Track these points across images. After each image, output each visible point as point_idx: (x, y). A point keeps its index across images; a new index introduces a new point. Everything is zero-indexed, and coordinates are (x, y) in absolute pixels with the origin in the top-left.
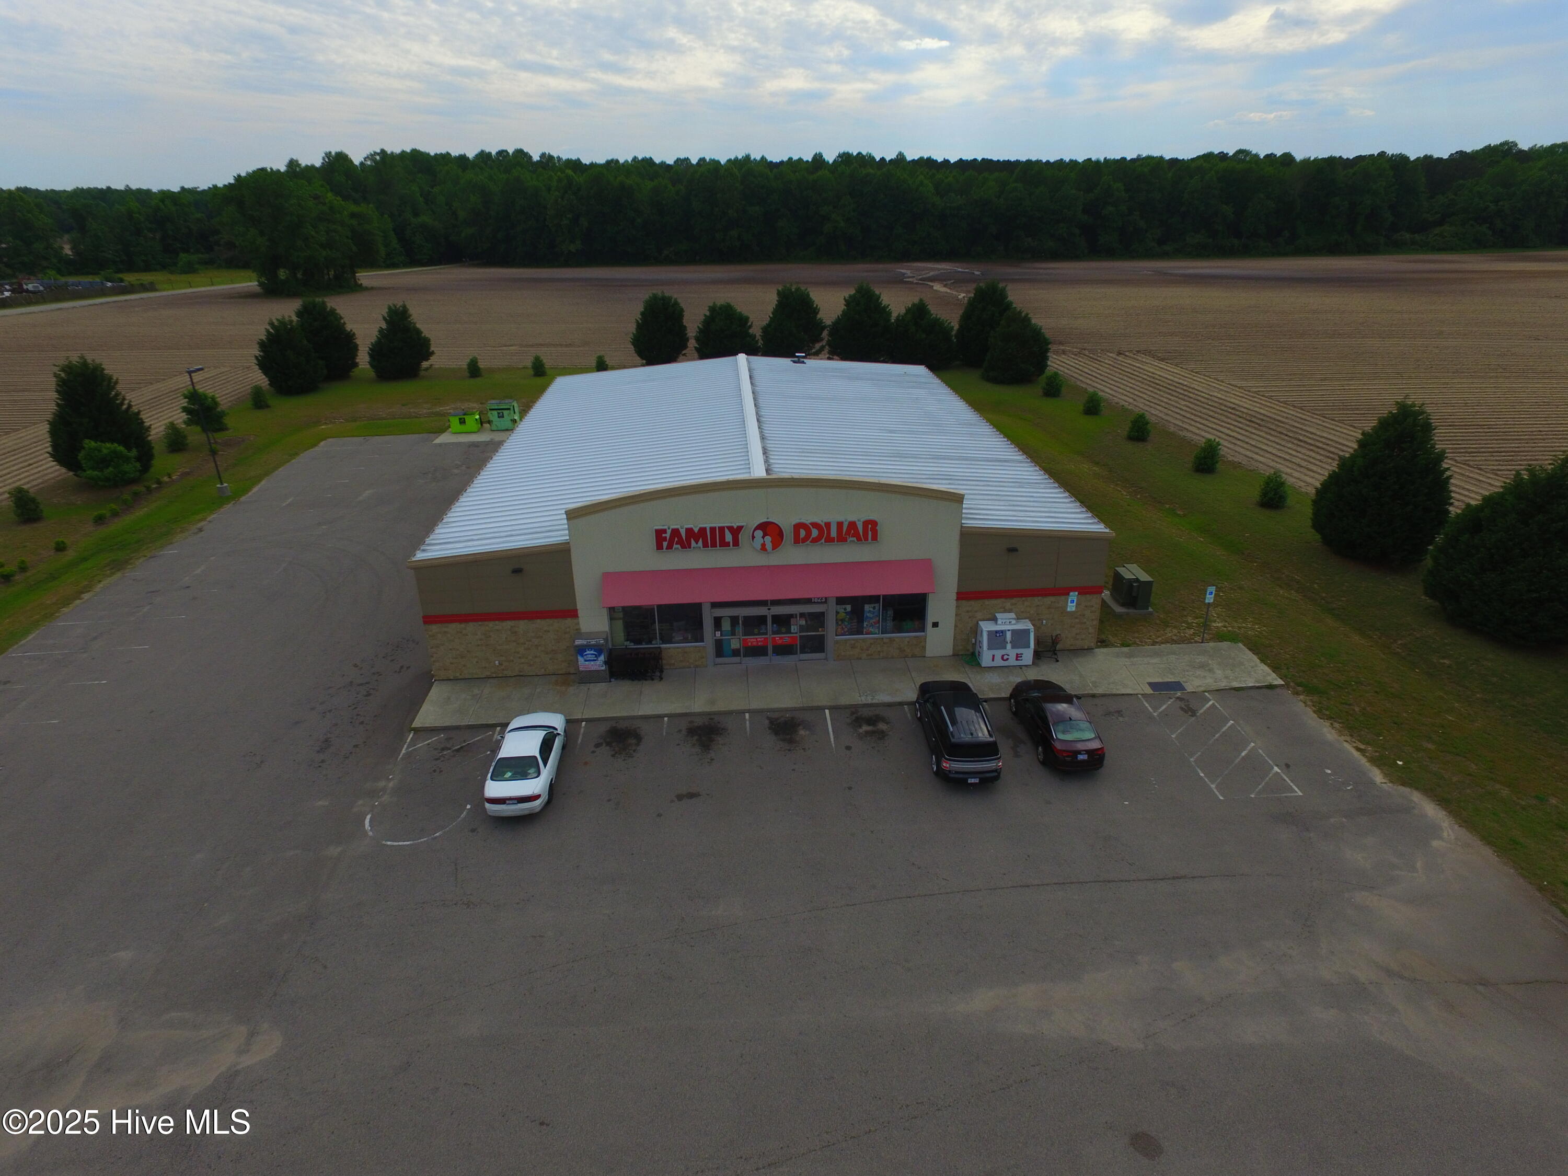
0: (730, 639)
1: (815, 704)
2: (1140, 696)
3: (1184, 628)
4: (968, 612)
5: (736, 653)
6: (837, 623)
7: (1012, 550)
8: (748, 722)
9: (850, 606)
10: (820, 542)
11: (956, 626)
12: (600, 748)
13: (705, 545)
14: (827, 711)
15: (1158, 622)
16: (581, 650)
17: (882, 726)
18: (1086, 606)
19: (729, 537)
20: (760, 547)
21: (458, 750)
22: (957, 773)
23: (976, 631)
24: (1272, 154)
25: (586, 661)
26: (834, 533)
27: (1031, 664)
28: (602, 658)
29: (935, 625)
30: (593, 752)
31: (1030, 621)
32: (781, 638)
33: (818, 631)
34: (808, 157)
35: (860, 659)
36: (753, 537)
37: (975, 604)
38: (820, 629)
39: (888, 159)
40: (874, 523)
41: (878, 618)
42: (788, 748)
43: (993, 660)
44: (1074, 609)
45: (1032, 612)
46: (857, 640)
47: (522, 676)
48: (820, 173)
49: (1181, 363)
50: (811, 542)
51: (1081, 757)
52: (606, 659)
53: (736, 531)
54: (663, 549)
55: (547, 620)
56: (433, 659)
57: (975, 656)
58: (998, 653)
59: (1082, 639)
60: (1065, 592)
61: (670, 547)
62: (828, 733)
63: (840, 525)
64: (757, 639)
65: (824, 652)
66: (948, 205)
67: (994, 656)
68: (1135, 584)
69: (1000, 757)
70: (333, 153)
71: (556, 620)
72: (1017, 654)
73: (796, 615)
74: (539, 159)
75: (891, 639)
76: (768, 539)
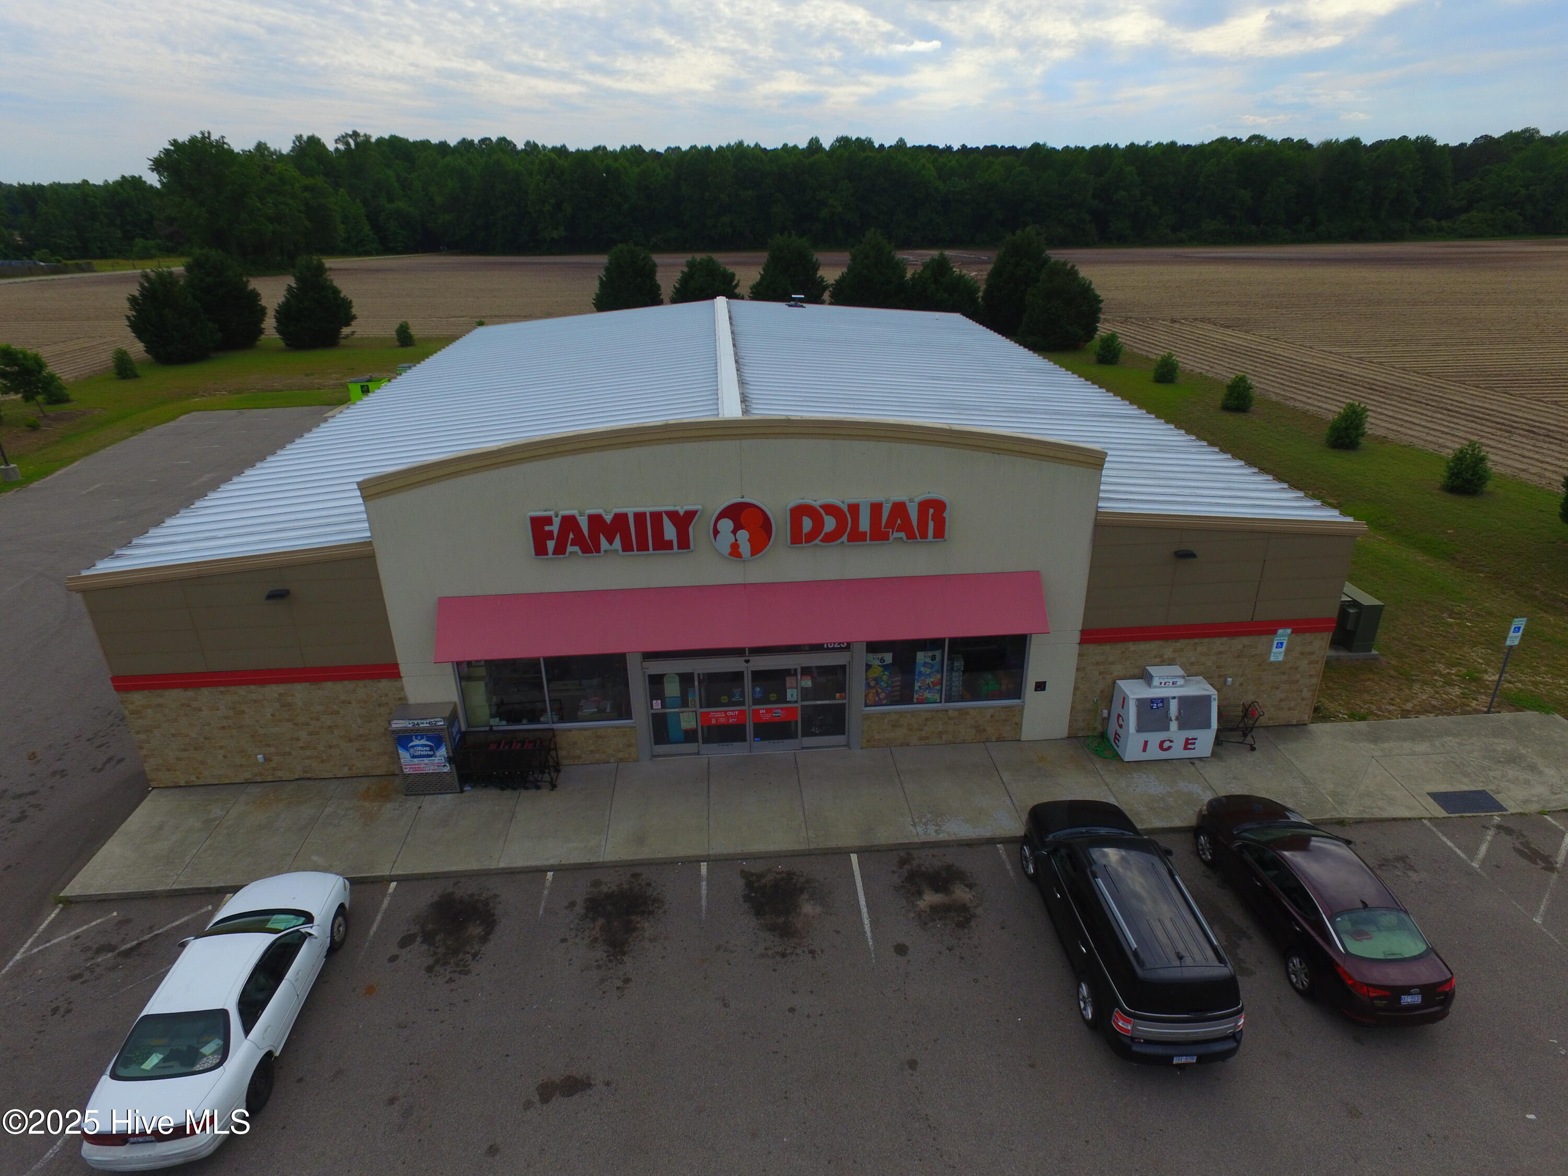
0: (678, 713)
1: (832, 844)
2: (1425, 822)
3: (1441, 684)
4: (1098, 664)
5: (690, 736)
6: (868, 685)
7: (1185, 555)
8: (704, 884)
9: (891, 654)
10: (840, 541)
11: (1076, 689)
12: (409, 948)
13: (627, 547)
14: (854, 858)
15: (1392, 673)
16: (403, 739)
17: (961, 894)
18: (1302, 653)
19: (670, 532)
20: (728, 550)
21: (127, 953)
22: (1148, 1042)
23: (1109, 695)
24: (1288, 138)
25: (414, 757)
26: (865, 524)
27: (1209, 756)
28: (442, 752)
29: (1040, 686)
30: (393, 959)
31: (1206, 678)
32: (769, 711)
33: (834, 698)
34: (803, 144)
35: (908, 745)
36: (716, 532)
37: (1111, 651)
38: (838, 695)
39: (887, 145)
40: (938, 506)
41: (939, 676)
42: (780, 949)
43: (1144, 750)
44: (1281, 658)
45: (1209, 664)
46: (901, 714)
47: (309, 779)
48: (817, 156)
49: (1251, 330)
50: (822, 540)
51: (1407, 1000)
52: (451, 755)
53: (683, 521)
54: (547, 554)
55: (346, 682)
56: (144, 752)
57: (1108, 740)
58: (1155, 738)
59: (1290, 709)
60: (1268, 629)
61: (560, 550)
62: (859, 911)
63: (876, 508)
64: (725, 712)
65: (843, 733)
66: (952, 189)
67: (1146, 743)
68: (1351, 611)
69: (1242, 1009)
70: (305, 138)
71: (361, 683)
72: (1187, 739)
73: (796, 670)
74: (523, 147)
75: (963, 713)
76: (743, 535)
